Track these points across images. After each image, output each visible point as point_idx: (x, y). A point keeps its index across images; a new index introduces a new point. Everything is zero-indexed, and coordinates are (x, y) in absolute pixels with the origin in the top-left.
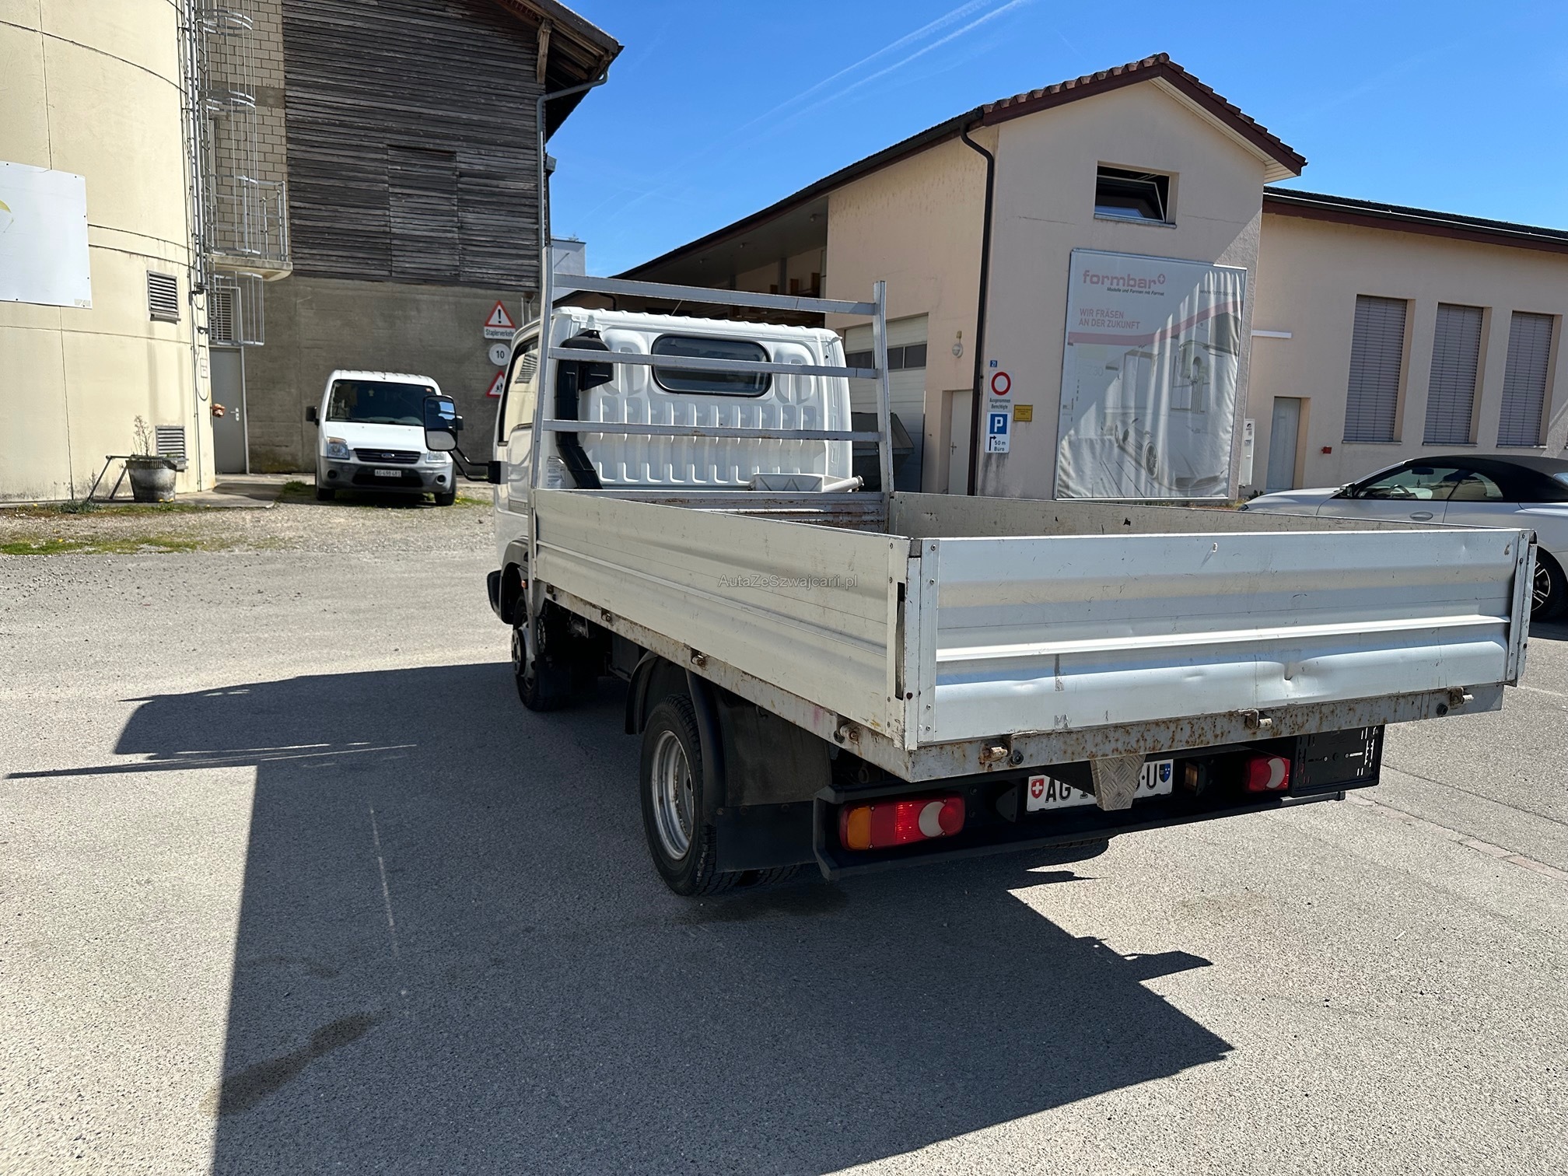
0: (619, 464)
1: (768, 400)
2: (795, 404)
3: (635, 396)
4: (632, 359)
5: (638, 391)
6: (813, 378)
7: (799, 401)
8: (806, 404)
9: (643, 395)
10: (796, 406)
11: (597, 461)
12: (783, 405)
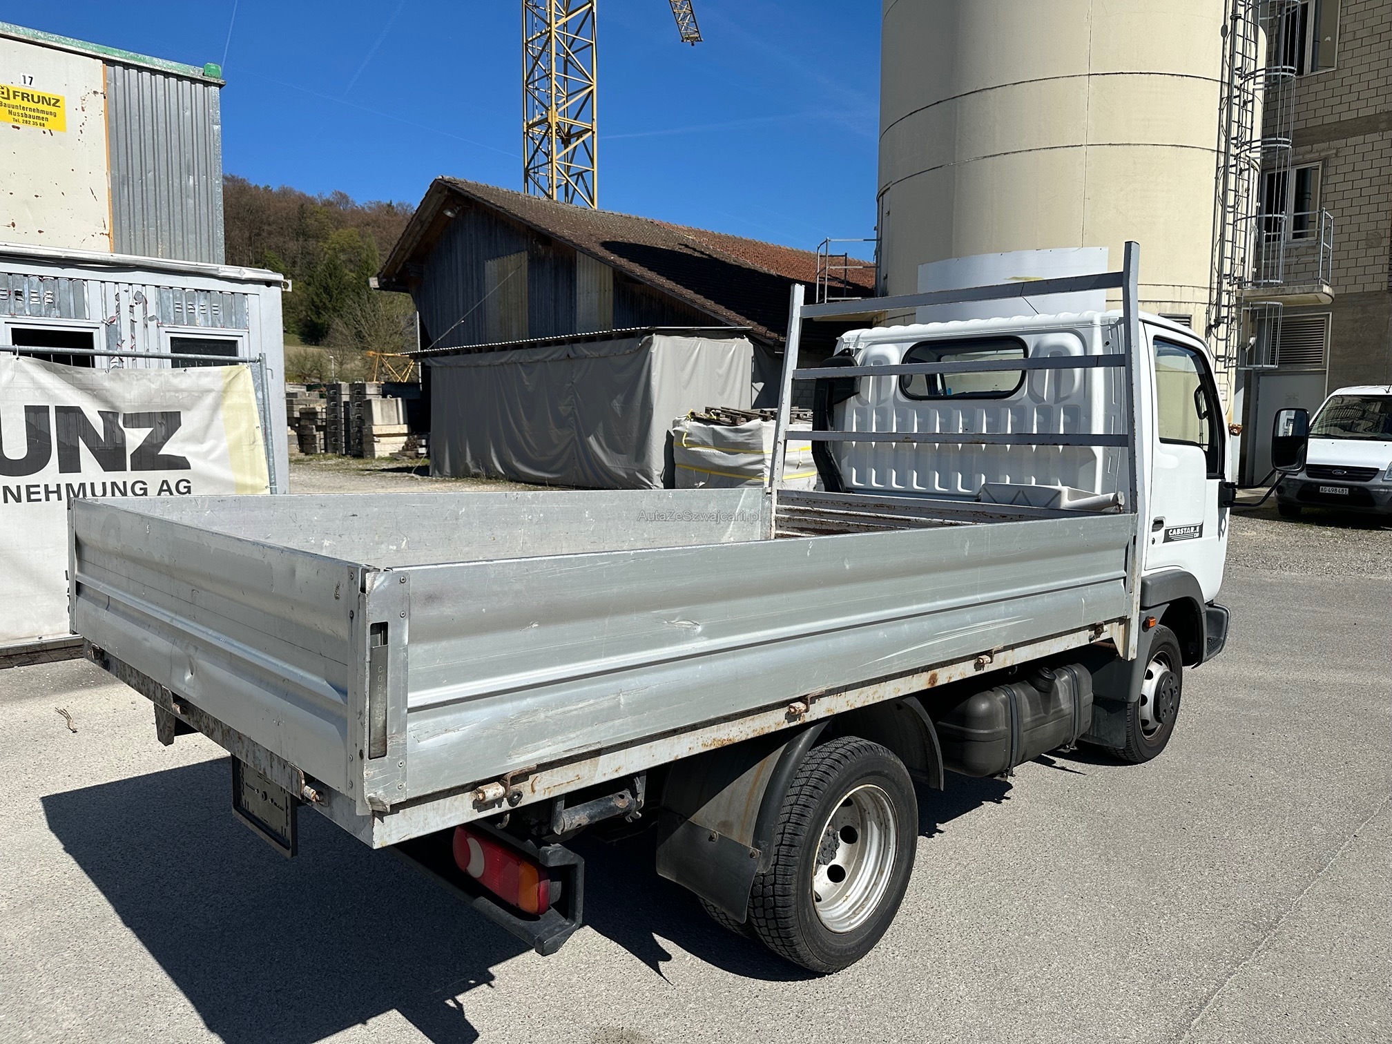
0: (868, 470)
1: (1017, 401)
2: (1052, 403)
3: (882, 405)
4: (881, 369)
5: (885, 401)
6: (1078, 372)
7: (1058, 399)
8: (1067, 402)
9: (890, 404)
10: (1054, 406)
11: (850, 465)
12: (1037, 405)
